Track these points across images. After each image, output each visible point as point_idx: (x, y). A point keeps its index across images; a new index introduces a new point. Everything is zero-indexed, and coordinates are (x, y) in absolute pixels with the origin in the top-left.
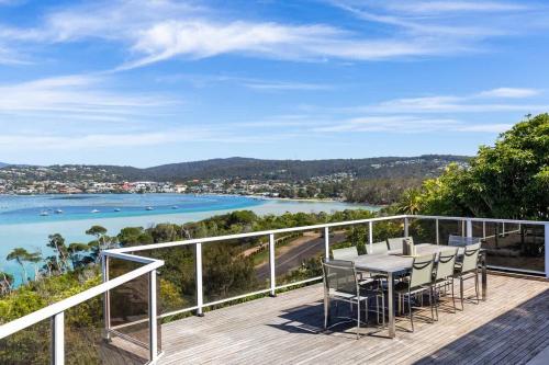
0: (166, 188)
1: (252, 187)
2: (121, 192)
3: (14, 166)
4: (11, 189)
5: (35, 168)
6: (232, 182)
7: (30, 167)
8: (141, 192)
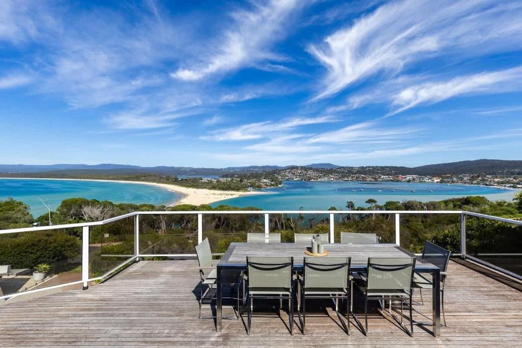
0: (426, 180)
1: (496, 180)
2: (397, 181)
3: (343, 167)
4: (340, 178)
5: (352, 168)
6: (478, 177)
7: (350, 168)
8: (409, 181)
